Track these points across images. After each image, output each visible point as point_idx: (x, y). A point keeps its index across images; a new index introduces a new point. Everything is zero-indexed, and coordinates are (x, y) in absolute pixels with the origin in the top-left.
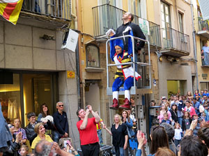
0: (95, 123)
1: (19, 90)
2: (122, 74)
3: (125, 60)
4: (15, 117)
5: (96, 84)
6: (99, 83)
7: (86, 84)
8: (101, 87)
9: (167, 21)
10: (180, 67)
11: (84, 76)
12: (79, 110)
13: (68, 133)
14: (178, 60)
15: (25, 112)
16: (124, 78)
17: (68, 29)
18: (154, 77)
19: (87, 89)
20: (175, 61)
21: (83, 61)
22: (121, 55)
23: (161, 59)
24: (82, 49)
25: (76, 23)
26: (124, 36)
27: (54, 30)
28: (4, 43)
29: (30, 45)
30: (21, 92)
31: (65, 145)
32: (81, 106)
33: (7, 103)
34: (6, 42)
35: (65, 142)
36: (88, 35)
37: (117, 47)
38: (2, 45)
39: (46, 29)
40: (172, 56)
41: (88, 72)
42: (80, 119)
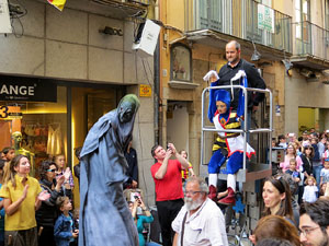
0: (180, 170)
1: (65, 112)
2: (226, 145)
3: (232, 125)
4: (58, 152)
5: (185, 109)
6: (189, 106)
7: (169, 107)
8: (191, 114)
9: (305, 10)
10: (321, 87)
11: (166, 95)
12: (155, 147)
13: (137, 181)
14: (318, 76)
15: (73, 146)
16: (227, 152)
17: (144, 19)
18: (277, 101)
19: (169, 115)
20: (313, 76)
21: (165, 71)
22: (225, 115)
23: (290, 72)
24: (165, 51)
25: (157, 8)
26: (232, 86)
27: (123, 19)
28: (44, 38)
29: (84, 41)
30: (69, 116)
31: (133, 199)
32: (158, 141)
33: (47, 131)
34: (49, 37)
35: (133, 195)
36: (174, 29)
37: (219, 103)
38: (42, 41)
39: (109, 17)
40: (309, 69)
41: (172, 88)
42: (156, 160)
